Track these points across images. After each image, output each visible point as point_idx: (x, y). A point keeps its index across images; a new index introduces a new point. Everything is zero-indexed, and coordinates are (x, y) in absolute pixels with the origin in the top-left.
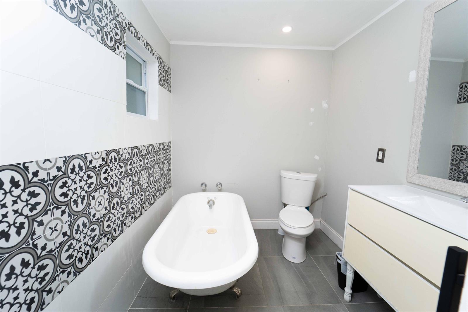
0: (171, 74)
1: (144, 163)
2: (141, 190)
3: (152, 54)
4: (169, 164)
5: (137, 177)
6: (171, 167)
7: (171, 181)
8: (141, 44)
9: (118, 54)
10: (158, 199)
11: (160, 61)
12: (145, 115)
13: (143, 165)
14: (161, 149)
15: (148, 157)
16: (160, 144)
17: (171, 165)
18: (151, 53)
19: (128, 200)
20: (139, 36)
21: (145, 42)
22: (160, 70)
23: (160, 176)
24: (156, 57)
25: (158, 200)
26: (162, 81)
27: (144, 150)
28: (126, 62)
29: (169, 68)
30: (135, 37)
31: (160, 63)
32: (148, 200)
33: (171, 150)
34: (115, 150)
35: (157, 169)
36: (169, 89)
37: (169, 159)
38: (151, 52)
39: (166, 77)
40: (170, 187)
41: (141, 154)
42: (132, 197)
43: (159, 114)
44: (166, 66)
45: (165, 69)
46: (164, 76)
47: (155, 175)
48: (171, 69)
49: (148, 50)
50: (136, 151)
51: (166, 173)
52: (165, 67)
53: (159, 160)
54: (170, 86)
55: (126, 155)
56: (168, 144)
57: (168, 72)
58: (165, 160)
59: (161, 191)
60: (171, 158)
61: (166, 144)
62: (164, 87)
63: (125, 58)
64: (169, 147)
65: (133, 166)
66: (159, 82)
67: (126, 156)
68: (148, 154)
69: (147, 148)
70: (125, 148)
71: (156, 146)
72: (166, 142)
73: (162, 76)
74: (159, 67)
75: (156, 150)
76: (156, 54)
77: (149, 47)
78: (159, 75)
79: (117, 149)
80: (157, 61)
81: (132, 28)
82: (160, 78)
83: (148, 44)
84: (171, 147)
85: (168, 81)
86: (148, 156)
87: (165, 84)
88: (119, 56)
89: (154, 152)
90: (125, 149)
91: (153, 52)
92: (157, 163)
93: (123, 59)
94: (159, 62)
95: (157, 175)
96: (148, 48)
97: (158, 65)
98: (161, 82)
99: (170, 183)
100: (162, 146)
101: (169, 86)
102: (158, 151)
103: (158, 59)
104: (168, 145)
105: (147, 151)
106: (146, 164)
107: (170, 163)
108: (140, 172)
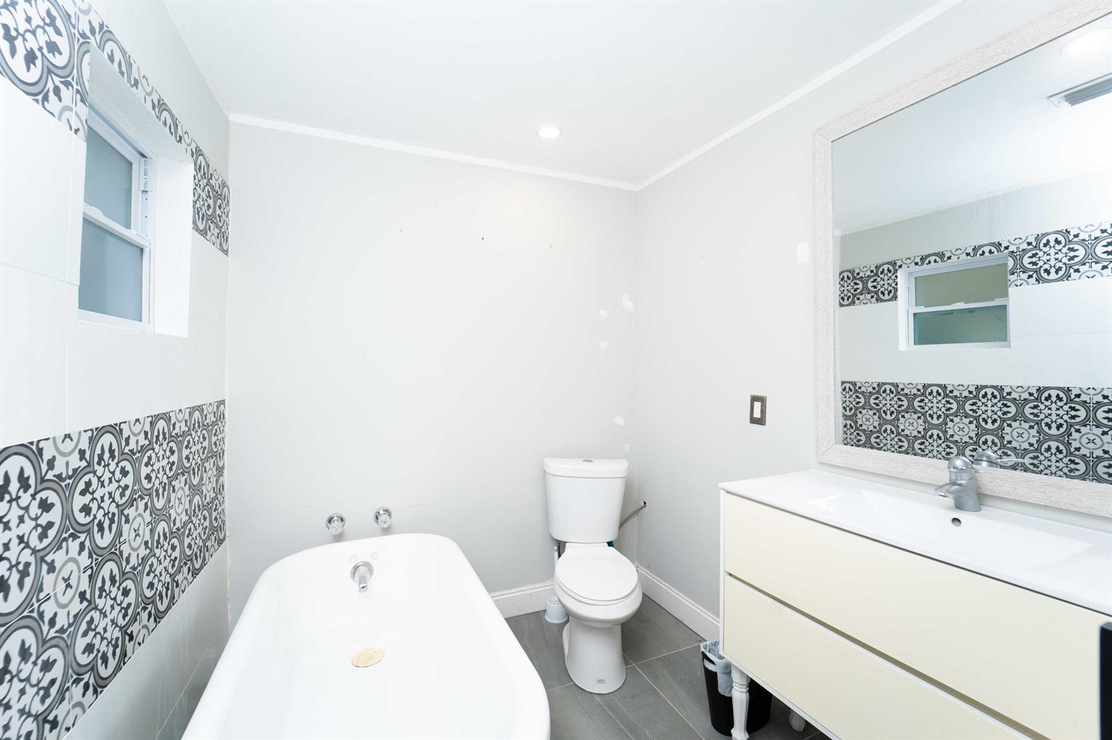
0: (231, 203)
1: (137, 480)
2: (124, 574)
3: (176, 137)
4: (220, 470)
5: (110, 532)
6: (226, 478)
7: (223, 522)
8: (143, 102)
9: (56, 115)
10: (183, 591)
11: (199, 163)
12: (141, 321)
13: (134, 485)
14: (194, 425)
15: (150, 458)
16: (192, 410)
17: (225, 471)
18: (172, 133)
19: (70, 625)
20: (135, 74)
21: (155, 98)
22: (197, 188)
23: (191, 514)
24: (186, 149)
25: (183, 596)
26: (203, 219)
27: (139, 433)
28: (86, 144)
29: (224, 185)
30: (123, 76)
31: (198, 168)
32: (146, 602)
33: (226, 426)
34: (22, 445)
35: (180, 493)
36: (224, 245)
37: (219, 455)
38: (173, 130)
39: (214, 211)
40: (220, 542)
41: (126, 451)
42: (88, 610)
43: (189, 318)
44: (217, 180)
45: (212, 187)
46: (209, 207)
47: (172, 512)
48: (231, 191)
49: (165, 123)
50: (107, 440)
51: (208, 500)
52: (213, 182)
53: (188, 461)
54: (227, 238)
55: (68, 459)
56: (218, 407)
57: (221, 195)
58: (207, 459)
59: (192, 563)
60: (226, 448)
61: (210, 409)
62: (208, 237)
63: (81, 133)
64: (220, 417)
65: (96, 495)
66: (194, 223)
67: (67, 464)
68: (150, 447)
69: (147, 428)
70: (68, 436)
71: (180, 417)
72: (212, 402)
73: (204, 205)
74: (195, 179)
75: (177, 430)
76: (188, 141)
77: (165, 114)
78: (195, 202)
79: (32, 443)
80: (191, 160)
81: (110, 46)
82: (197, 211)
83: (163, 107)
84: (226, 416)
85: (220, 221)
86: (151, 452)
87: (212, 229)
88: (59, 119)
89: (172, 439)
90: (67, 440)
91: (180, 133)
92: (179, 472)
93: (76, 133)
94: (195, 165)
95: (179, 513)
96: (162, 119)
97: (193, 172)
98: (199, 223)
99: (221, 528)
100: (197, 414)
101: (223, 237)
102: (184, 434)
103: (193, 156)
104: (215, 410)
105: (149, 436)
106: (145, 482)
107: (221, 466)
108: (122, 511)
